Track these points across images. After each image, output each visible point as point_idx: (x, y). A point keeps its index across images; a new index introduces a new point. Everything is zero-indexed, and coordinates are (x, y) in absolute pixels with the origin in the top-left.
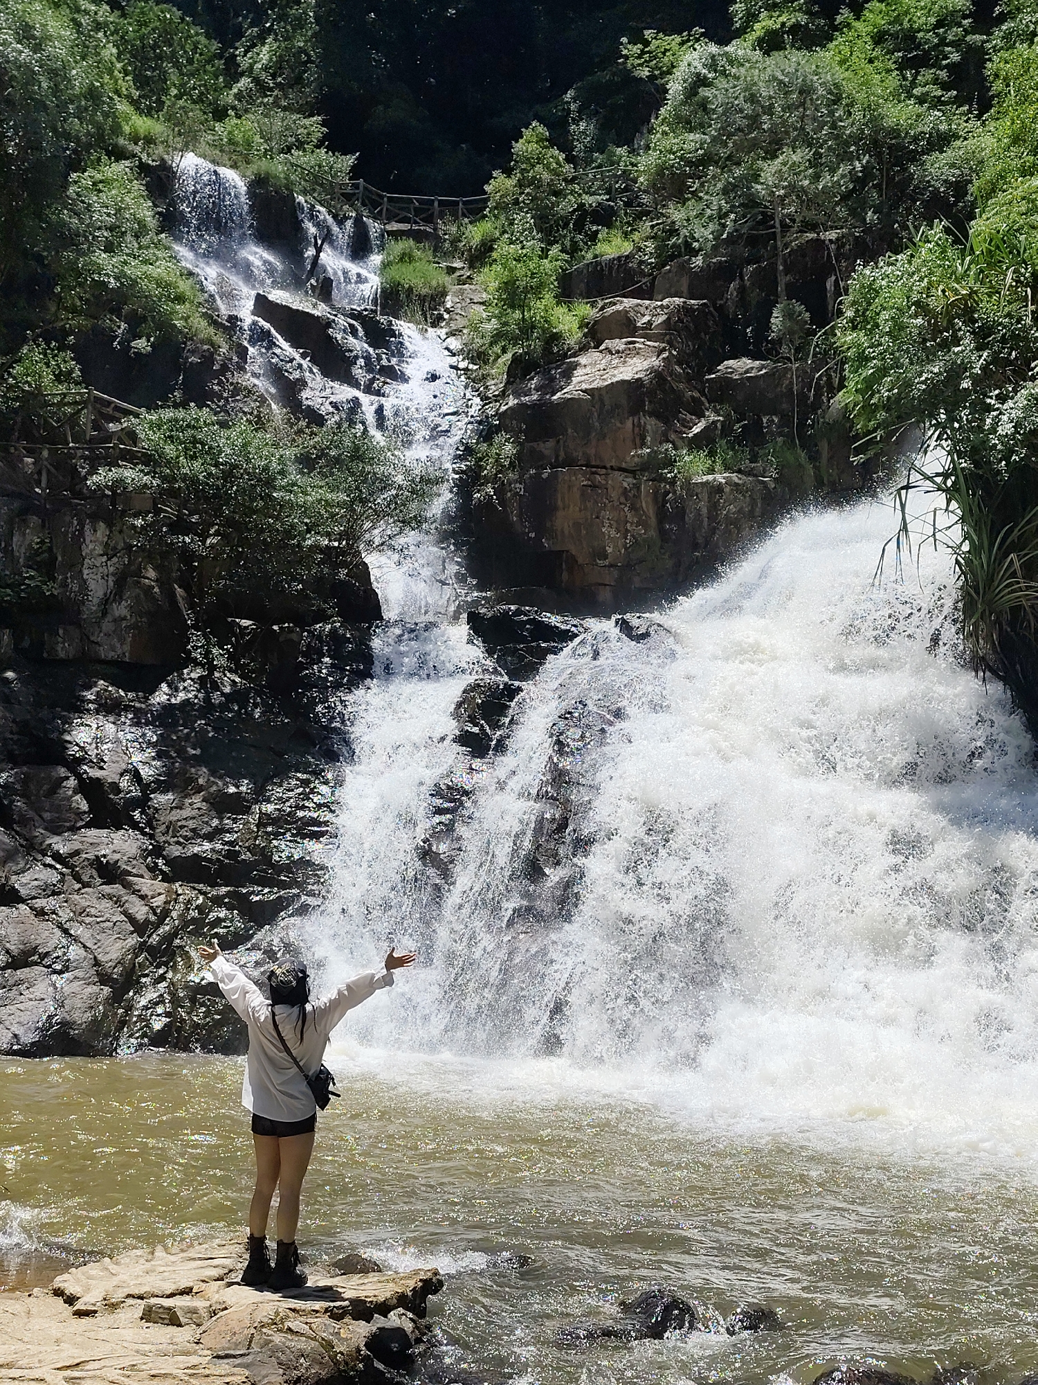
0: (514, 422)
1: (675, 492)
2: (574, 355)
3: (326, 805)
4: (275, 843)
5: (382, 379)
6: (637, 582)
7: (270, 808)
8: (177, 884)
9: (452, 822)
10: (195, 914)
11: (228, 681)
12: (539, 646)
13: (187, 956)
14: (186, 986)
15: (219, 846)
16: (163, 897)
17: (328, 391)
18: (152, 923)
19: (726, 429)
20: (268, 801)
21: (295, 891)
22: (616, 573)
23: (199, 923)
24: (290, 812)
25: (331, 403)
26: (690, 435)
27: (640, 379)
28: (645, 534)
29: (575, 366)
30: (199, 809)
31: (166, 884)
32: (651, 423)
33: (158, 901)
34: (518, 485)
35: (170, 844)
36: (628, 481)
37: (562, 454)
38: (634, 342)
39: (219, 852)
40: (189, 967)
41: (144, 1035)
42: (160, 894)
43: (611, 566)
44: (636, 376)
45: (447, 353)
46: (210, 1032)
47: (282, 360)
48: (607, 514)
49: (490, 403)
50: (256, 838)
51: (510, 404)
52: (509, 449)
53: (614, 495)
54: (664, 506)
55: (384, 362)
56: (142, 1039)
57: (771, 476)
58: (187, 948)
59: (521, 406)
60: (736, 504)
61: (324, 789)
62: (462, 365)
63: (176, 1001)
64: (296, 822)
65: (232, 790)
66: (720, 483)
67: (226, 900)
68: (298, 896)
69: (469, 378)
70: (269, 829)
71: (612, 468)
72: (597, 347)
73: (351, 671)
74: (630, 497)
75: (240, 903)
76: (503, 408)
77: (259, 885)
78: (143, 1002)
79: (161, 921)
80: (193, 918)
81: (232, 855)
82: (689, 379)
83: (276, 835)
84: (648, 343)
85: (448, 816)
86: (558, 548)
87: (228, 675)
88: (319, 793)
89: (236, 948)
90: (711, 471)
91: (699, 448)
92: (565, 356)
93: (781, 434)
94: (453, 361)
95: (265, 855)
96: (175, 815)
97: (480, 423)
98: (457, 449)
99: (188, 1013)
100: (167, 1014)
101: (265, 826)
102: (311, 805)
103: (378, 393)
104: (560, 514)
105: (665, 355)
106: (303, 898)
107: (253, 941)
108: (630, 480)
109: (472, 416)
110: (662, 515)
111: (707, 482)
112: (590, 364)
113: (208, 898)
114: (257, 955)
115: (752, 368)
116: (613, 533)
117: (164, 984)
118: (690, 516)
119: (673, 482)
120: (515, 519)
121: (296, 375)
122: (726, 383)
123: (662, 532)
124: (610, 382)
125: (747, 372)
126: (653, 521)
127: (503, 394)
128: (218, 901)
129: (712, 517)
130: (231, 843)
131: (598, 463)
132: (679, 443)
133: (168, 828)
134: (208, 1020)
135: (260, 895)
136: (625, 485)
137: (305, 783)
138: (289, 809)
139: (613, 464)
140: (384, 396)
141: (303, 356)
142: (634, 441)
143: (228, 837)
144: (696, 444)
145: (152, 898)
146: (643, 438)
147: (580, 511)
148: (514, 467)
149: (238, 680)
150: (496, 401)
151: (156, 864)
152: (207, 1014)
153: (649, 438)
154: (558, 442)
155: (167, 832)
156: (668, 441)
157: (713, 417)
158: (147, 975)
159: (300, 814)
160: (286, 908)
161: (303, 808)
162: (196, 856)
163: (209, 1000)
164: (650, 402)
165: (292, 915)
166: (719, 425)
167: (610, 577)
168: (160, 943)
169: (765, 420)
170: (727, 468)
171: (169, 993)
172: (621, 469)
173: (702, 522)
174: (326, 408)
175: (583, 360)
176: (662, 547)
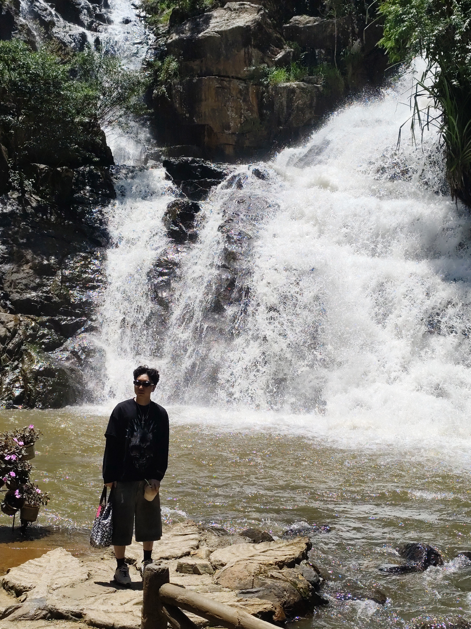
0: (176, 49)
1: (268, 92)
2: (210, 10)
3: (97, 271)
4: (71, 292)
5: (98, 22)
6: (247, 143)
7: (67, 272)
8: (19, 315)
9: (169, 280)
10: (31, 332)
11: (34, 200)
12: (206, 181)
13: (30, 356)
14: (32, 372)
15: (40, 294)
16: (13, 323)
17: (68, 28)
18: (8, 337)
19: (296, 57)
20: (66, 269)
21: (85, 319)
22: (235, 138)
23: (33, 336)
24: (78, 275)
25: (70, 36)
26: (276, 59)
27: (248, 26)
28: (251, 115)
29: (209, 18)
30: (28, 273)
31: (13, 316)
32: (255, 52)
33: (11, 325)
34: (179, 86)
35: (13, 293)
36: (242, 86)
37: (204, 69)
38: (244, 4)
39: (41, 297)
40: (32, 360)
41: (10, 399)
42: (11, 321)
43: (233, 133)
44: (247, 24)
45: (133, 7)
46: (46, 396)
47: (40, 10)
48: (230, 104)
49: (160, 37)
50: (61, 290)
51: (174, 39)
52: (174, 65)
53: (234, 93)
54: (262, 100)
55: (98, 11)
56: (9, 400)
57: (321, 84)
58: (29, 351)
59: (180, 40)
60: (303, 99)
61: (97, 262)
62: (143, 14)
63: (26, 380)
64: (82, 280)
65: (45, 262)
66: (294, 87)
67: (47, 324)
68: (85, 321)
69: (147, 22)
70: (67, 284)
71: (233, 77)
72: (222, 6)
73: (102, 194)
74: (244, 94)
75: (56, 326)
76: (169, 41)
77: (64, 315)
78: (8, 381)
79: (13, 336)
80: (30, 334)
81: (48, 299)
82: (275, 27)
83: (72, 288)
84: (252, 5)
85: (166, 277)
86: (203, 123)
87: (34, 196)
88: (94, 264)
89: (55, 350)
90: (288, 80)
91: (281, 67)
92: (204, 11)
93: (326, 60)
94: (138, 11)
95: (66, 299)
96: (15, 277)
97: (155, 49)
98: (143, 64)
99: (33, 386)
100: (22, 387)
101: (65, 282)
102: (90, 271)
103: (96, 30)
104: (203, 103)
105: (262, 12)
106: (89, 322)
107: (64, 346)
108: (243, 84)
109: (151, 45)
110: (261, 106)
111: (286, 87)
112: (219, 16)
113: (37, 323)
114: (66, 354)
115: (310, 21)
116: (234, 115)
117: (18, 370)
118: (276, 107)
119: (267, 86)
120: (177, 106)
121: (48, 19)
122: (295, 29)
123: (261, 115)
124: (231, 27)
125: (307, 23)
126: (256, 108)
127: (168, 33)
128: (43, 324)
129: (289, 106)
130: (46, 292)
131: (225, 74)
132: (270, 64)
133: (11, 283)
134: (45, 390)
135: (66, 321)
136: (241, 87)
137: (85, 258)
138: (77, 273)
139: (233, 75)
140: (99, 31)
141: (52, 6)
142: (245, 62)
143: (45, 289)
144: (279, 64)
145: (7, 323)
146: (250, 61)
147: (215, 101)
148: (177, 76)
149: (39, 199)
150: (164, 36)
151: (6, 304)
152: (44, 386)
153: (254, 61)
154: (202, 61)
155: (11, 286)
156: (264, 63)
157: (288, 49)
158: (8, 366)
159: (84, 276)
160: (80, 328)
161: (85, 272)
162: (28, 300)
163: (44, 379)
164: (254, 40)
165: (83, 332)
166: (291, 54)
167: (232, 140)
168: (14, 348)
169: (317, 52)
170: (297, 78)
171: (22, 375)
172: (238, 78)
173: (283, 109)
174: (67, 39)
175: (215, 13)
176: (261, 124)
